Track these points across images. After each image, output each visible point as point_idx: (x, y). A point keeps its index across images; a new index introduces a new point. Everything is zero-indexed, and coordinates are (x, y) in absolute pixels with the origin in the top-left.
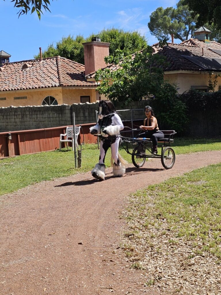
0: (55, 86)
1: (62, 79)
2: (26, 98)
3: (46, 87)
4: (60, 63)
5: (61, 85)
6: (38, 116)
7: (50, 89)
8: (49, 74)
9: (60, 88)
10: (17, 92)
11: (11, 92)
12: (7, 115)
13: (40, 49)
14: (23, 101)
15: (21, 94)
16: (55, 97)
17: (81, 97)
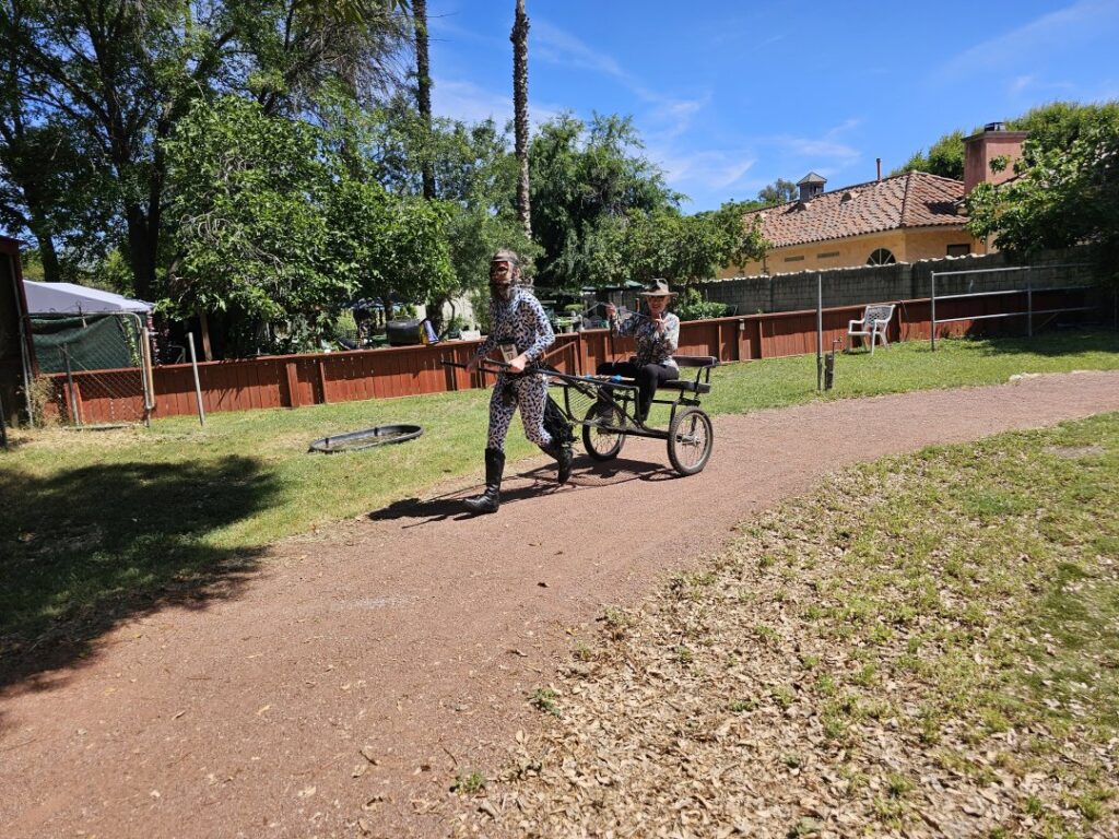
0: (891, 229)
1: (908, 214)
2: (837, 254)
3: (872, 232)
4: (913, 184)
5: (902, 226)
6: (851, 286)
7: (880, 235)
8: (886, 207)
9: (900, 231)
10: (822, 244)
11: (811, 245)
12: (797, 287)
13: (878, 161)
14: (833, 260)
15: (827, 247)
16: (891, 250)
17: (949, 247)
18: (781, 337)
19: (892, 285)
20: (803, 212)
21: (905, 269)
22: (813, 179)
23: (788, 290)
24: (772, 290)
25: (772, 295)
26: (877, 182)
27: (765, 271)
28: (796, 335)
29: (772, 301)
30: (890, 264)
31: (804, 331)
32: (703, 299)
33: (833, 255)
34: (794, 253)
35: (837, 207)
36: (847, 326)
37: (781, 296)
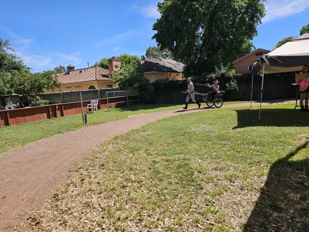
0: (94, 80)
1: (97, 77)
2: (80, 87)
3: (89, 81)
4: (97, 70)
5: (96, 80)
6: (85, 95)
7: (91, 82)
8: (92, 75)
9: (96, 81)
10: (76, 84)
11: (73, 84)
12: (70, 95)
13: (88, 63)
14: (79, 88)
15: (78, 85)
16: (94, 86)
17: (108, 85)
18: (69, 110)
19: (96, 95)
20: (69, 75)
21: (98, 91)
22: (71, 66)
23: (68, 96)
24: (63, 96)
25: (63, 98)
26: (88, 68)
27: (60, 91)
28: (73, 109)
29: (63, 99)
30: (95, 90)
31: (75, 108)
32: (41, 99)
33: (79, 87)
34: (68, 86)
35: (79, 74)
36: (87, 106)
37: (66, 98)
